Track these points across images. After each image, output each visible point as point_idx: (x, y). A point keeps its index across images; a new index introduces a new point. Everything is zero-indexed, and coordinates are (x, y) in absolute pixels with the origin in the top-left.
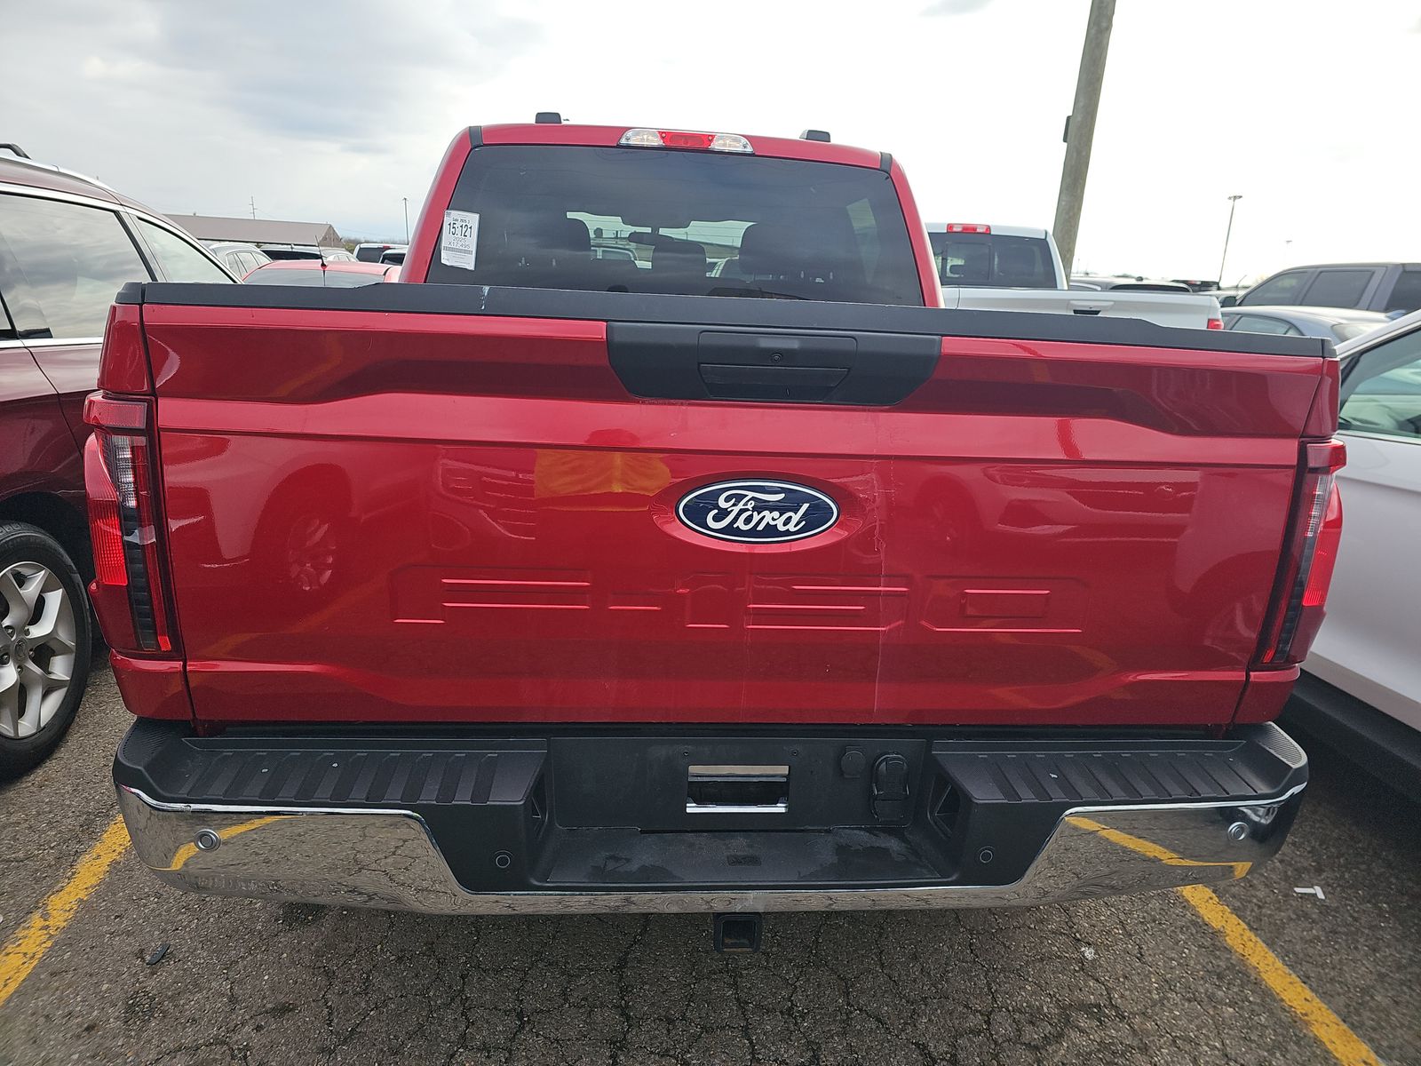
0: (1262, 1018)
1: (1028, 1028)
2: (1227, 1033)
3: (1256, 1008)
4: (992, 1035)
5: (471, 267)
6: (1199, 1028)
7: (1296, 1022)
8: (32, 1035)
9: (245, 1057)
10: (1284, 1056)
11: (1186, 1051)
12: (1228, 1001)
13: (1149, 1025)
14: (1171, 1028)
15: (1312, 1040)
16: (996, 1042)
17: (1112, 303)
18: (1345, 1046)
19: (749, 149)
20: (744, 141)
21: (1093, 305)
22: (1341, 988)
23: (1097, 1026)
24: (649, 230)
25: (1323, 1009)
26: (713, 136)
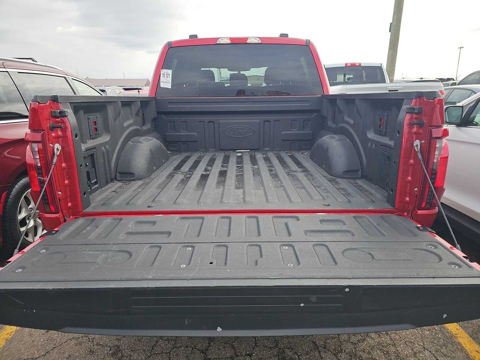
0: (440, 336)
1: (353, 337)
2: (426, 340)
3: (437, 332)
4: (339, 339)
5: (170, 87)
6: (415, 338)
7: (452, 337)
8: (30, 333)
9: (93, 341)
10: (446, 349)
11: (409, 346)
12: (427, 329)
13: (397, 337)
14: (405, 338)
15: (458, 343)
16: (341, 342)
17: (403, 87)
18: (470, 345)
19: (260, 42)
20: (258, 39)
21: (396, 88)
22: (471, 325)
23: (378, 337)
24: (237, 72)
25: (463, 333)
26: (248, 38)
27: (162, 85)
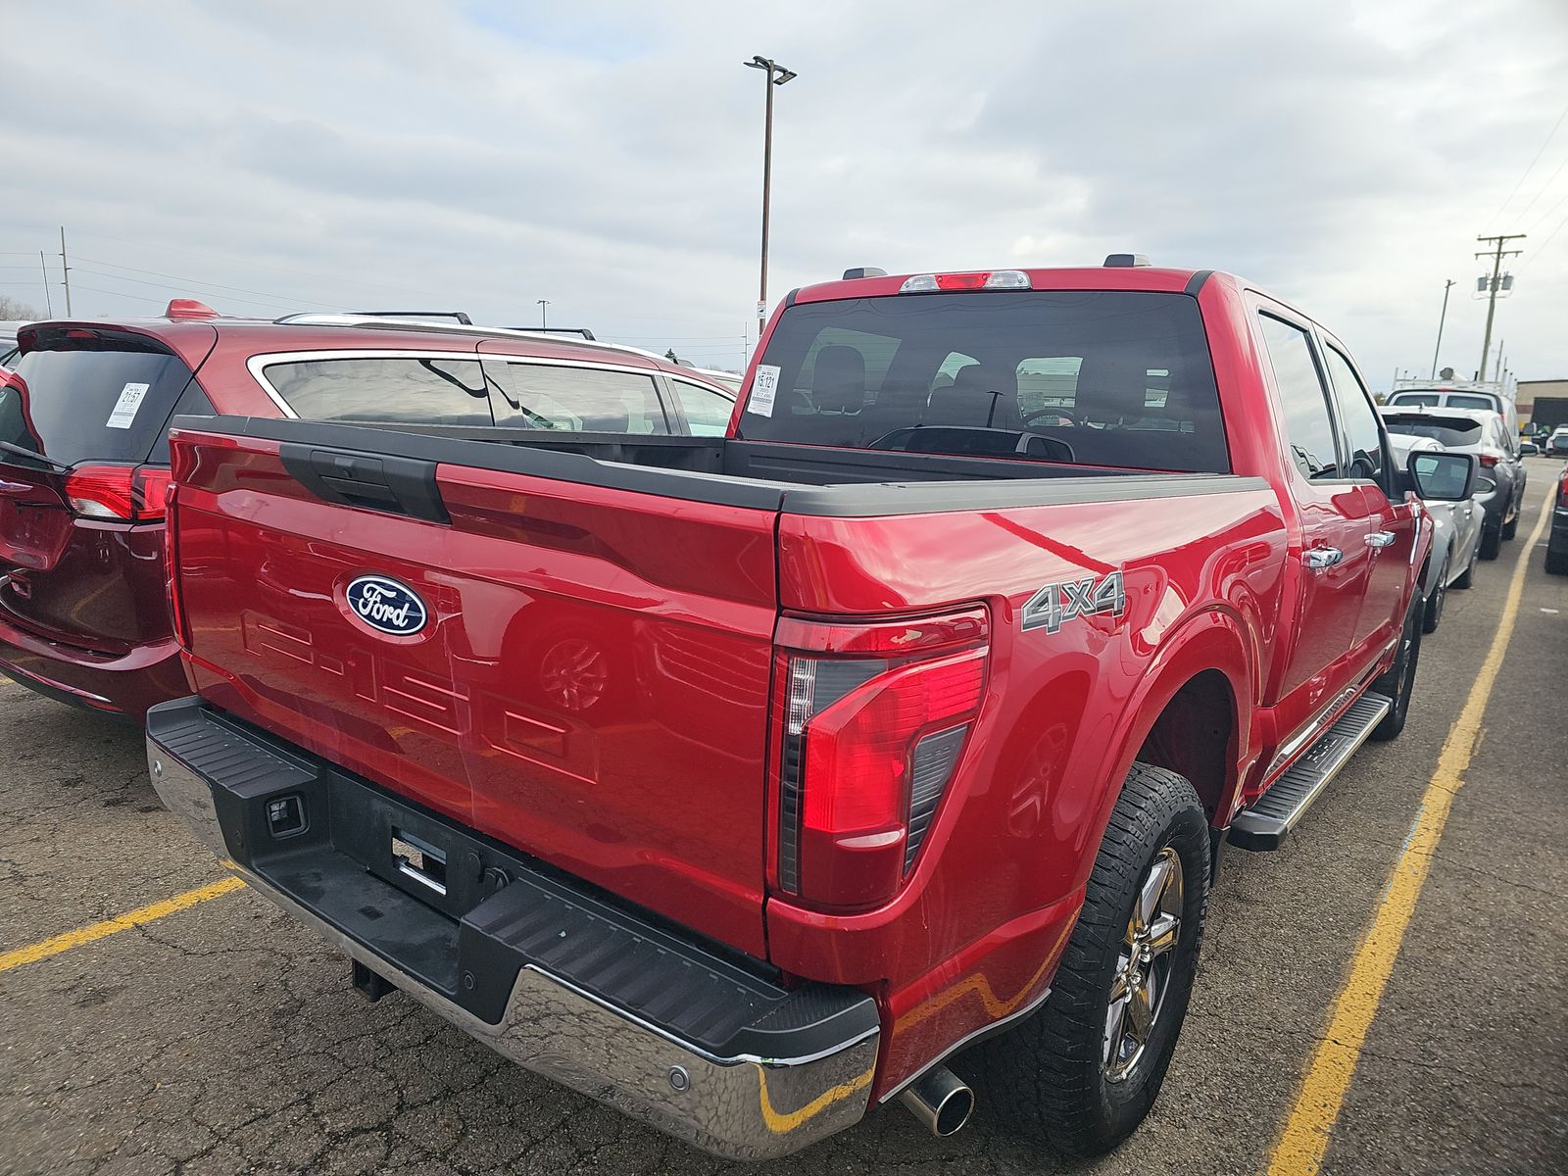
5: (769, 414)
19: (1026, 284)
20: (1021, 276)
27: (753, 408)
